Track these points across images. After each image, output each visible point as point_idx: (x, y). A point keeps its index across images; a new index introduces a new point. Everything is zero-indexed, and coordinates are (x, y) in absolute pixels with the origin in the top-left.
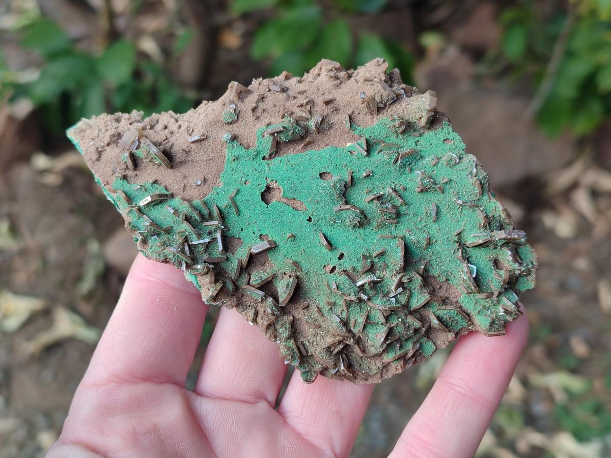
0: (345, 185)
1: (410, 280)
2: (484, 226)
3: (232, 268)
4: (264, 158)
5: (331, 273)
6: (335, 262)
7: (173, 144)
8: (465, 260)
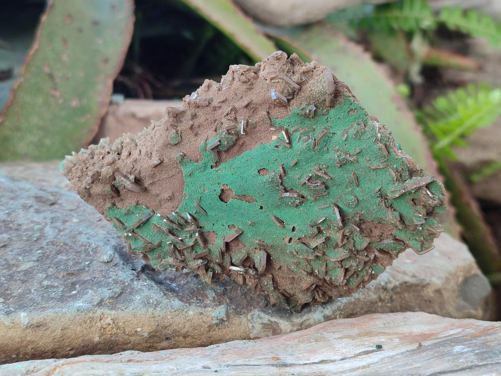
0: (281, 177)
1: (352, 232)
2: (396, 180)
3: (216, 257)
4: (212, 167)
5: (289, 243)
6: (290, 235)
7: (140, 171)
8: (388, 208)
